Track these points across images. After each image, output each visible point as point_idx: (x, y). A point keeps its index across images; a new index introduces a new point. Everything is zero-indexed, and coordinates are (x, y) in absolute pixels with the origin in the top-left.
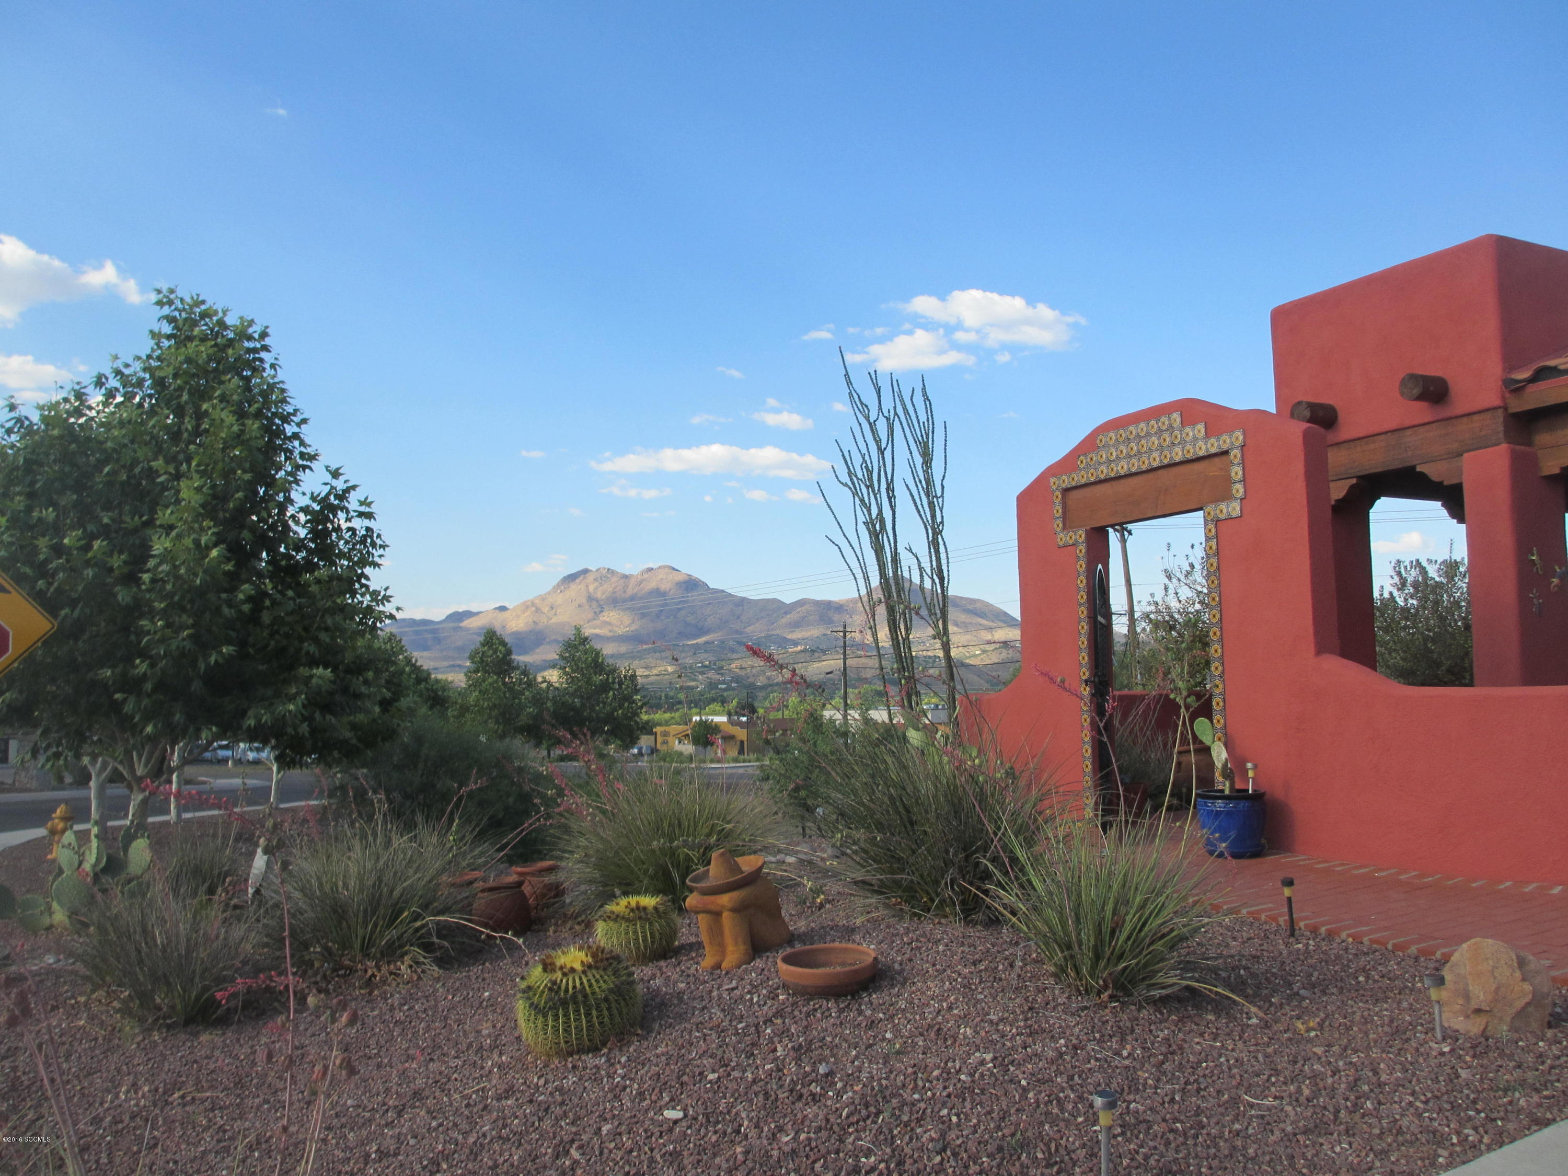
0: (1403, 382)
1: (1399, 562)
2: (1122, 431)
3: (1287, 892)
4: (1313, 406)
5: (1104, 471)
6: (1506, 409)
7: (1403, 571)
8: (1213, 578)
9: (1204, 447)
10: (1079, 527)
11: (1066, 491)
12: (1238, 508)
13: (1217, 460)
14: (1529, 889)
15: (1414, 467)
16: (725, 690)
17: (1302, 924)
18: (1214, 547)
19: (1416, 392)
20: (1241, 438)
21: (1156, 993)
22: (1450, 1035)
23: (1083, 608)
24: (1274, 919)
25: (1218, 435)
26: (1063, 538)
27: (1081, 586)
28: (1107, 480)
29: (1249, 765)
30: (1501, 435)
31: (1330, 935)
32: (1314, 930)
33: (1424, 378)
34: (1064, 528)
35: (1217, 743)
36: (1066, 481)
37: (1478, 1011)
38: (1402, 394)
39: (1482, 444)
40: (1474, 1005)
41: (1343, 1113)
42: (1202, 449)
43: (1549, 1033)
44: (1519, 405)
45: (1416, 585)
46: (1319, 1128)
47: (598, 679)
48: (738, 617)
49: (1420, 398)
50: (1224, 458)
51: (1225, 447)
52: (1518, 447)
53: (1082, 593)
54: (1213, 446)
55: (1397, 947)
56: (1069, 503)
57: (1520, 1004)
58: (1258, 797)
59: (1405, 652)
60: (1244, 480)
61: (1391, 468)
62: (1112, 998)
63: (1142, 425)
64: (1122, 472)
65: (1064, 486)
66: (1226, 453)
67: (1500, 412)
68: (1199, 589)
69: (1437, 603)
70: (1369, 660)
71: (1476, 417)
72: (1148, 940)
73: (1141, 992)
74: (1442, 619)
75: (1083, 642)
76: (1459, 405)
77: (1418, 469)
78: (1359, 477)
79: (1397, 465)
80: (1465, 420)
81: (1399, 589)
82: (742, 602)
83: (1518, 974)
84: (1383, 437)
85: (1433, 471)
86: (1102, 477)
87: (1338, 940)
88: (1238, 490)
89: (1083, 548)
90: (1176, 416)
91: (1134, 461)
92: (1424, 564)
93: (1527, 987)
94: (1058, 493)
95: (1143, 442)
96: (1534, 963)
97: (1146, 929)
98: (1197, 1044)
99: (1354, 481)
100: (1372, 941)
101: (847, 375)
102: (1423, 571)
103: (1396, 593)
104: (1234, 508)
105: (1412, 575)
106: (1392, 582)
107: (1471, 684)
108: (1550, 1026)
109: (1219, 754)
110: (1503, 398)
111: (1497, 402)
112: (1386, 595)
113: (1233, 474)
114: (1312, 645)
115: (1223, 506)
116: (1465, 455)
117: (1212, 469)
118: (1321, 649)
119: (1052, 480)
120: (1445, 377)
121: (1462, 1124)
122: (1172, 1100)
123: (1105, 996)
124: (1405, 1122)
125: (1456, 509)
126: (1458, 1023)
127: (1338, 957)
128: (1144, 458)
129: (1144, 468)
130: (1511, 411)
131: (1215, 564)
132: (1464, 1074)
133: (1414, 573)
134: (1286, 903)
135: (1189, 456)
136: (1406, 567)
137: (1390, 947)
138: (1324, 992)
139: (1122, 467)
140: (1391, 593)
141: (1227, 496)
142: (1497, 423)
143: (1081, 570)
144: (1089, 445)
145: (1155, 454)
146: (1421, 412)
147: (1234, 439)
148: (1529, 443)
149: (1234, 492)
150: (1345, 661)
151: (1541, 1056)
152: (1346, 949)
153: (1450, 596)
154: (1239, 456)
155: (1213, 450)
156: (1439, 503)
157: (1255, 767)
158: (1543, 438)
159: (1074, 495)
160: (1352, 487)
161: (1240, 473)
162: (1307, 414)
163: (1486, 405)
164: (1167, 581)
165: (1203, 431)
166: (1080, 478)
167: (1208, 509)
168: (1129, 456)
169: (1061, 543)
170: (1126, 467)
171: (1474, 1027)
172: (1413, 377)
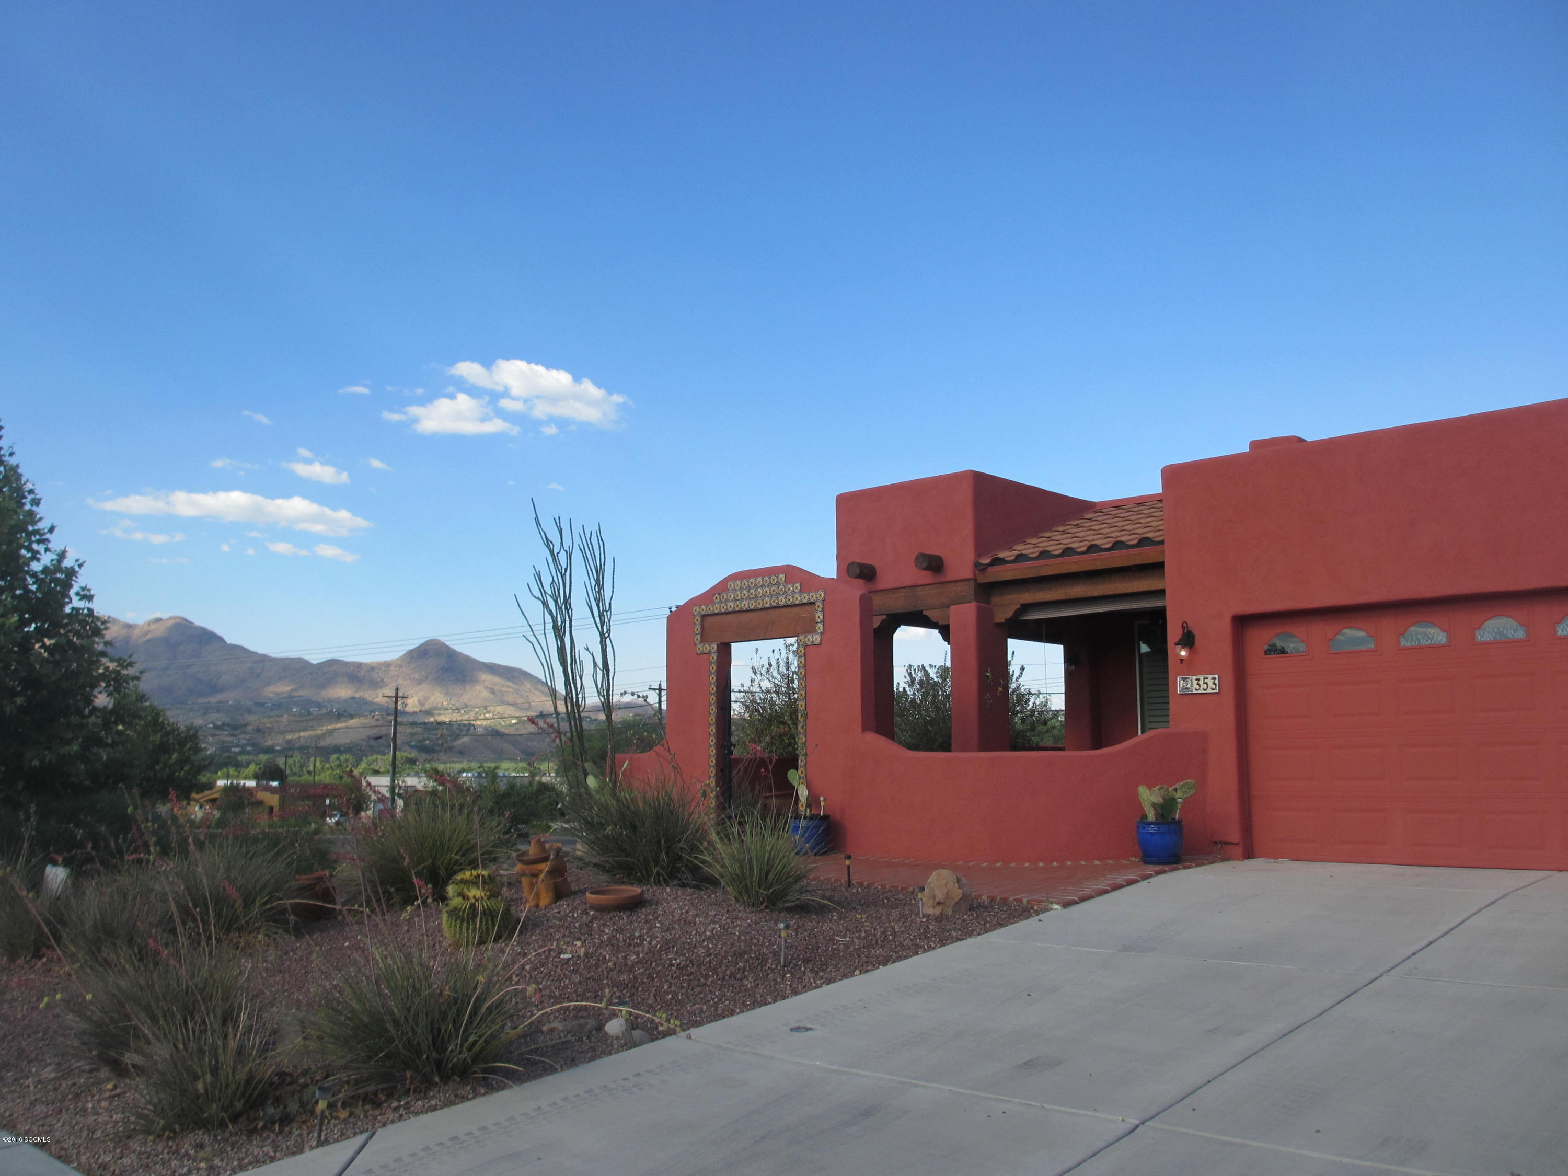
0: (917, 558)
1: (910, 666)
2: (745, 581)
3: (847, 862)
4: (861, 566)
5: (731, 606)
6: (976, 580)
7: (913, 672)
8: (801, 681)
9: (799, 599)
10: (713, 641)
11: (704, 617)
12: (819, 639)
13: (807, 607)
14: (971, 864)
15: (922, 611)
16: (239, 753)
17: (854, 882)
18: (803, 662)
19: (925, 565)
20: (823, 595)
21: (788, 905)
22: (927, 916)
23: (713, 696)
24: (839, 880)
25: (808, 592)
26: (700, 648)
27: (712, 681)
28: (734, 612)
29: (822, 798)
30: (973, 597)
31: (869, 886)
32: (861, 884)
33: (930, 556)
34: (702, 641)
35: (801, 785)
36: (704, 609)
37: (939, 903)
38: (916, 566)
39: (960, 601)
40: (937, 900)
41: (879, 942)
42: (798, 599)
43: (969, 913)
44: (982, 579)
45: (921, 683)
46: (869, 946)
47: (157, 738)
48: (258, 676)
49: (926, 569)
50: (812, 606)
51: (812, 600)
52: (981, 604)
53: (713, 686)
54: (805, 598)
55: (903, 888)
56: (706, 624)
57: (957, 899)
58: (826, 818)
59: (912, 731)
60: (823, 622)
61: (908, 611)
62: (767, 907)
63: (759, 579)
64: (744, 608)
65: (703, 613)
66: (813, 603)
67: (972, 582)
68: (776, 682)
69: (935, 696)
70: (890, 735)
71: (958, 584)
72: (784, 877)
73: (780, 905)
74: (938, 709)
75: (713, 718)
76: (950, 575)
77: (924, 613)
78: (888, 615)
79: (911, 609)
80: (952, 585)
81: (909, 686)
82: (264, 659)
83: (957, 885)
84: (903, 590)
85: (932, 615)
86: (730, 610)
87: (873, 887)
88: (820, 627)
89: (714, 656)
90: (782, 576)
91: (752, 601)
92: (927, 668)
93: (960, 891)
94: (698, 617)
95: (759, 590)
96: (964, 881)
97: (785, 870)
98: (809, 925)
99: (885, 617)
100: (890, 887)
101: (537, 519)
102: (927, 674)
103: (907, 689)
104: (817, 638)
105: (919, 676)
106: (905, 680)
107: (950, 751)
108: (970, 910)
109: (803, 792)
110: (974, 573)
111: (970, 576)
112: (901, 690)
113: (817, 618)
114: (860, 726)
115: (809, 637)
116: (952, 607)
117: (804, 613)
118: (865, 728)
119: (697, 608)
120: (942, 556)
121: (929, 942)
122: (805, 939)
123: (763, 907)
124: (905, 943)
125: (946, 633)
126: (930, 911)
127: (874, 894)
128: (760, 600)
129: (759, 607)
130: (978, 582)
131: (803, 673)
132: (931, 927)
133: (920, 675)
134: (846, 868)
135: (789, 603)
136: (915, 670)
137: (900, 888)
138: (867, 907)
139: (745, 605)
140: (904, 689)
141: (812, 631)
142: (969, 589)
143: (713, 671)
144: (721, 587)
145: (767, 599)
146: (926, 577)
147: (818, 596)
148: (989, 603)
149: (817, 628)
150: (879, 736)
151: (964, 920)
152: (878, 891)
153: (943, 692)
154: (821, 606)
155: (805, 601)
156: (937, 631)
157: (825, 800)
158: (996, 600)
159: (710, 620)
160: (883, 621)
161: (821, 617)
162: (858, 571)
163: (964, 577)
164: (753, 676)
165: (799, 588)
166: (716, 608)
167: (800, 638)
168: (749, 598)
169: (699, 652)
170: (747, 605)
171: (937, 911)
172: (924, 556)
